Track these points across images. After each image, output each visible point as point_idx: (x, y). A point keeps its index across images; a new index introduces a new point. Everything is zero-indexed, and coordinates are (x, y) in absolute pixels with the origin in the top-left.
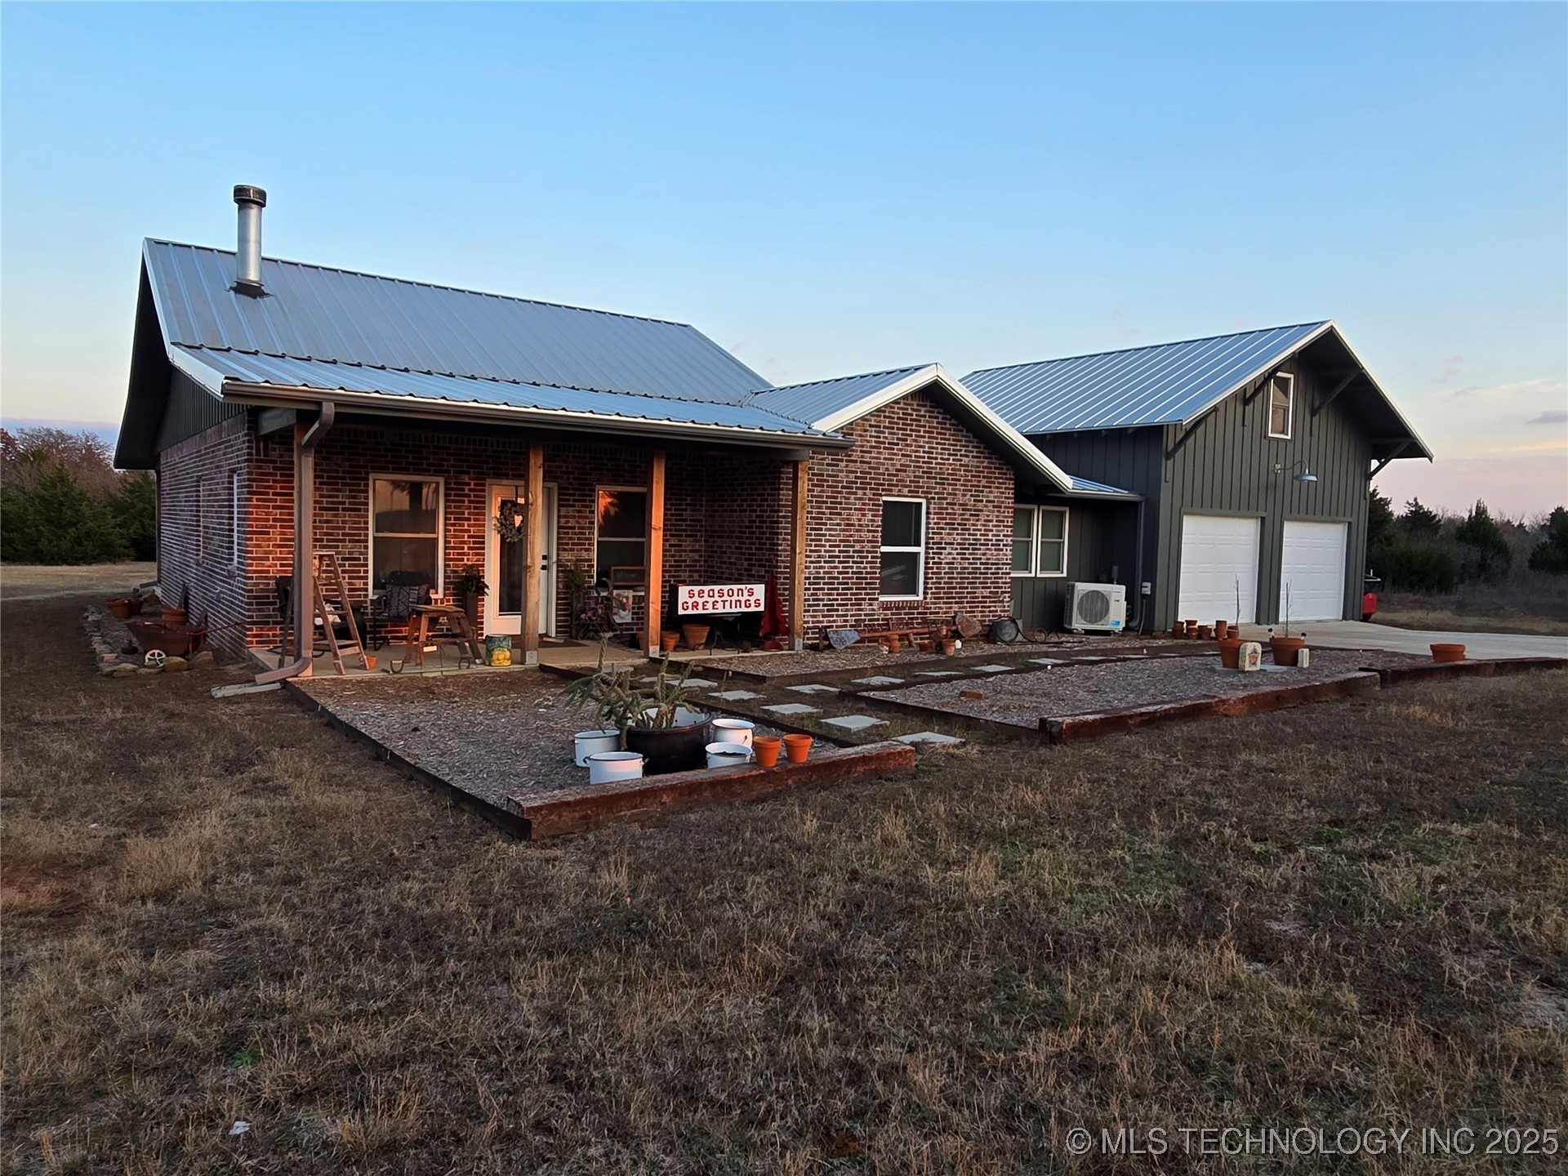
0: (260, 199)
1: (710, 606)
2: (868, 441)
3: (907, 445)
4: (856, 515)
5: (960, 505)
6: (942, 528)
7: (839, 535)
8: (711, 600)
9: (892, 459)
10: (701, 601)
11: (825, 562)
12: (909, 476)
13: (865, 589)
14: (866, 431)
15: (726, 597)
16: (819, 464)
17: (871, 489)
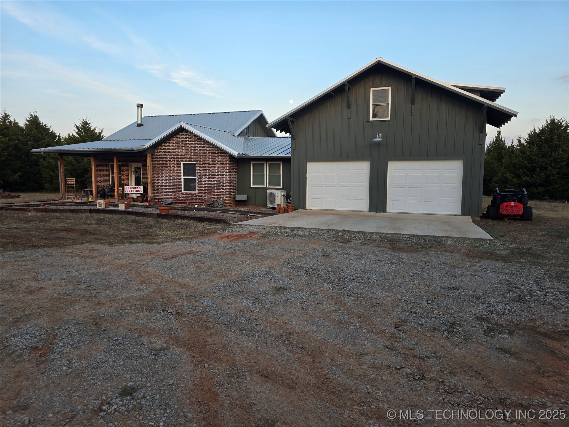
0: (142, 106)
1: (130, 191)
2: (175, 147)
3: (187, 146)
4: (172, 168)
5: (207, 163)
6: (201, 171)
7: (168, 174)
8: (131, 190)
9: (183, 151)
10: (129, 190)
11: (164, 181)
12: (188, 156)
13: (176, 189)
14: (174, 144)
15: (134, 189)
16: (161, 154)
17: (176, 160)
